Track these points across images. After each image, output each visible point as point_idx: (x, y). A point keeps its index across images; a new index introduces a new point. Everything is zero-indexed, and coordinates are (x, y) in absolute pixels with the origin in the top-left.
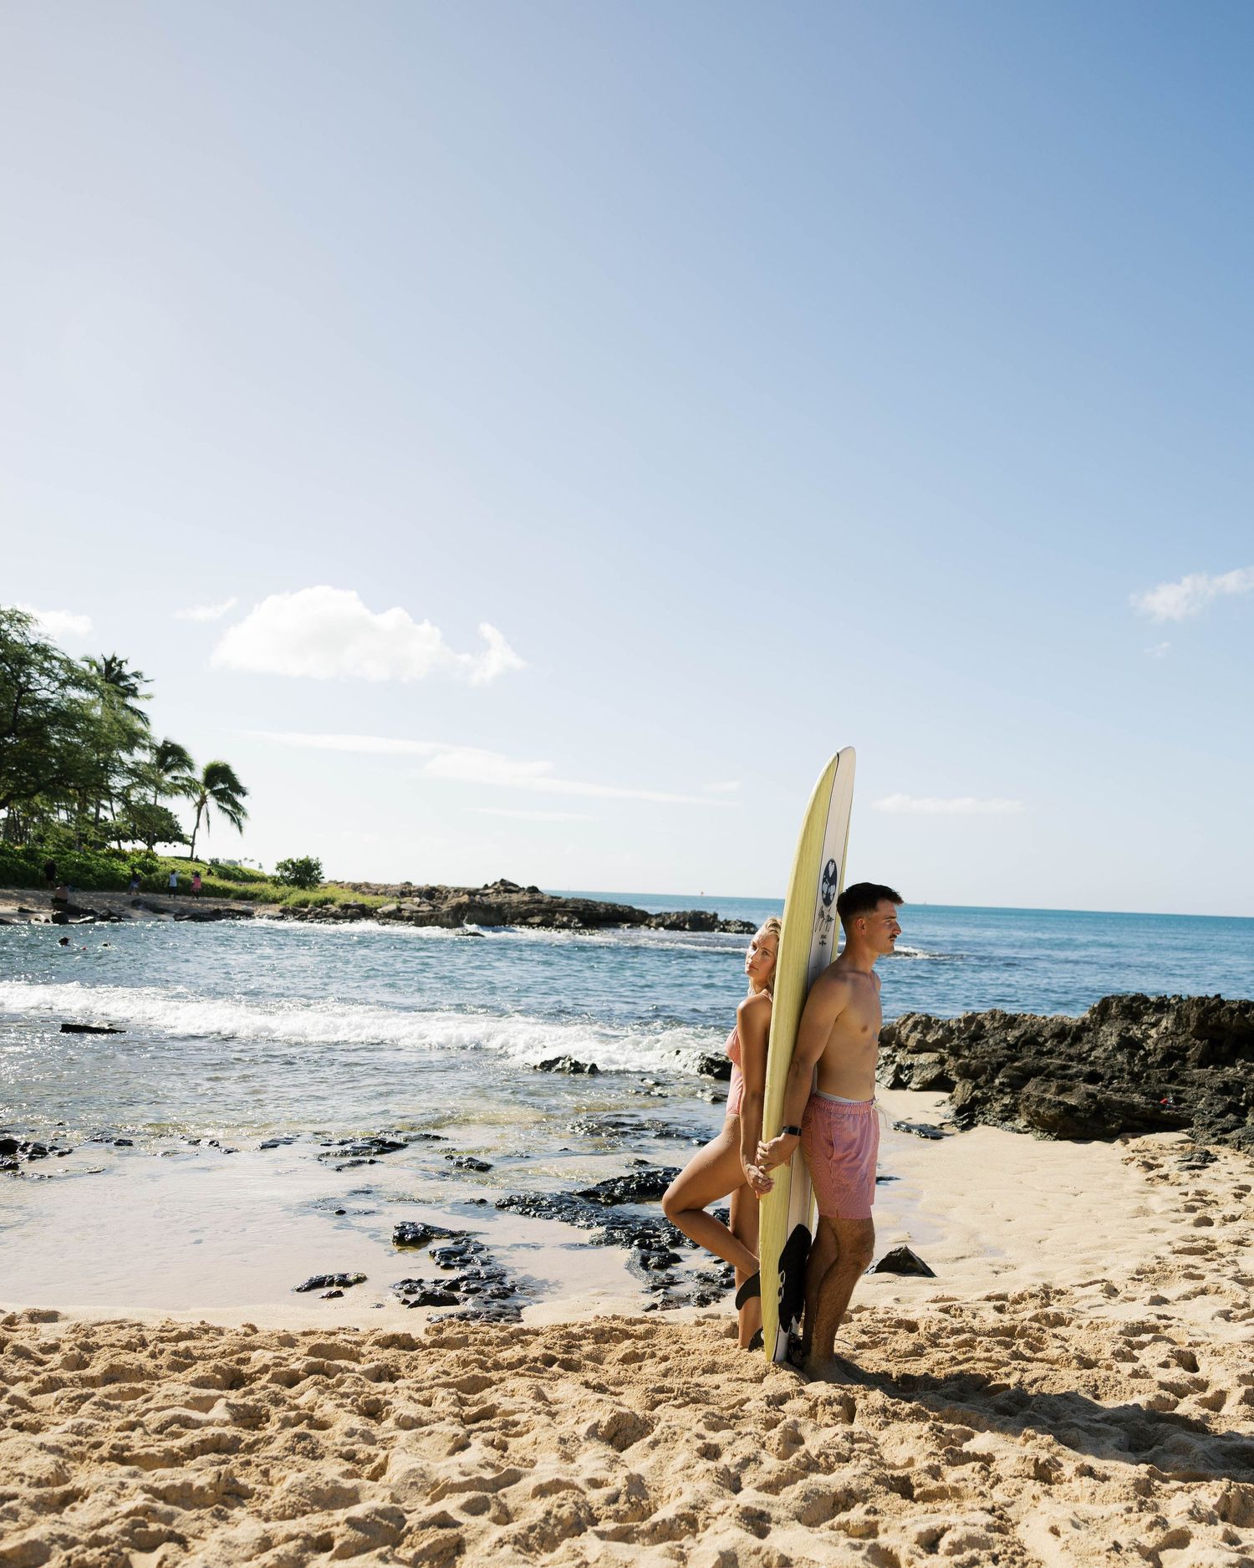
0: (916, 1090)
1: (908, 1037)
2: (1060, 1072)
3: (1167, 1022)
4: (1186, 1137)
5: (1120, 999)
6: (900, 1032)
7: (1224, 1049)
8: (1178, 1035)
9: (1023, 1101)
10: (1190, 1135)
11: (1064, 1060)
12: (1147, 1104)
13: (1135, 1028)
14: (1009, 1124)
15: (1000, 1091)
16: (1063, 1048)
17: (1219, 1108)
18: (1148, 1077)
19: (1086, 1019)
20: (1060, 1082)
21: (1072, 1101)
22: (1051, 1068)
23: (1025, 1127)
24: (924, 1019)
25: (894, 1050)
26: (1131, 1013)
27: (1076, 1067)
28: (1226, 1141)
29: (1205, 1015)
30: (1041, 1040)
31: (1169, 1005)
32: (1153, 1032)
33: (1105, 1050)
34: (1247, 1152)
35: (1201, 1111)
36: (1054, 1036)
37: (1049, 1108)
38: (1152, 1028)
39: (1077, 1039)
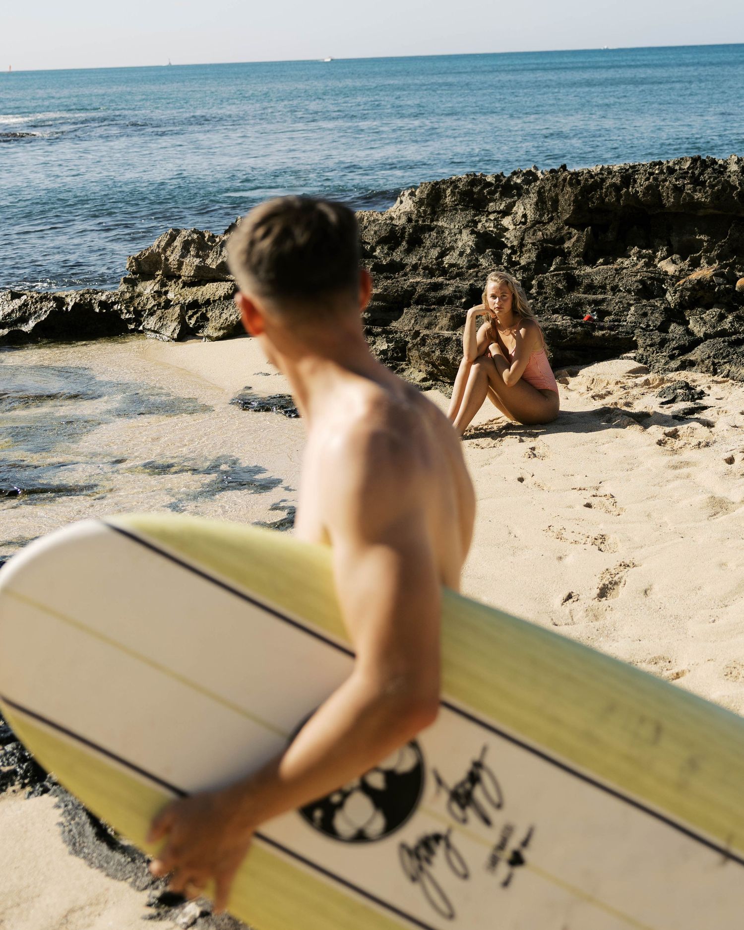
0: (218, 339)
1: (180, 264)
2: (432, 294)
3: (524, 208)
4: (636, 365)
5: (453, 183)
6: (167, 259)
7: (610, 236)
8: (544, 224)
10: (640, 361)
11: (424, 276)
12: (575, 326)
13: (484, 219)
17: (656, 319)
18: (541, 285)
19: (411, 213)
20: (444, 309)
24: (195, 236)
25: (163, 285)
26: (472, 200)
28: (692, 364)
29: (583, 196)
31: (518, 187)
32: (506, 222)
33: (461, 254)
34: (727, 376)
35: (635, 325)
36: (382, 241)
38: (503, 217)
39: (415, 242)
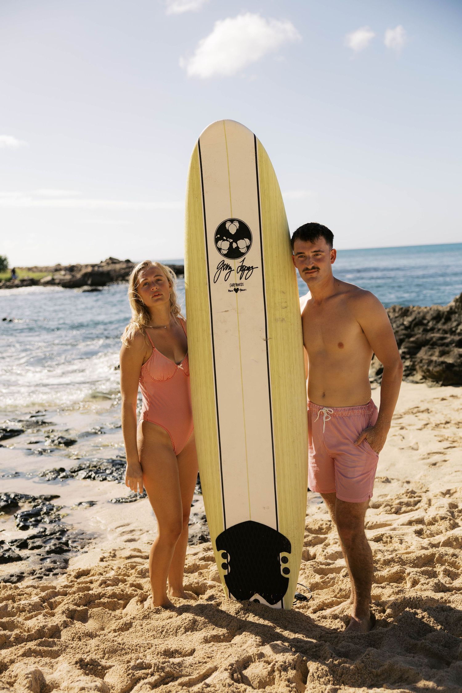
2: (440, 342)
9: (418, 363)
11: (442, 334)
14: (411, 378)
15: (403, 358)
16: (440, 326)
19: (453, 306)
20: (441, 348)
21: (450, 360)
22: (434, 339)
23: (421, 379)
27: (449, 338)
30: (425, 322)
36: (433, 319)
37: (435, 367)
